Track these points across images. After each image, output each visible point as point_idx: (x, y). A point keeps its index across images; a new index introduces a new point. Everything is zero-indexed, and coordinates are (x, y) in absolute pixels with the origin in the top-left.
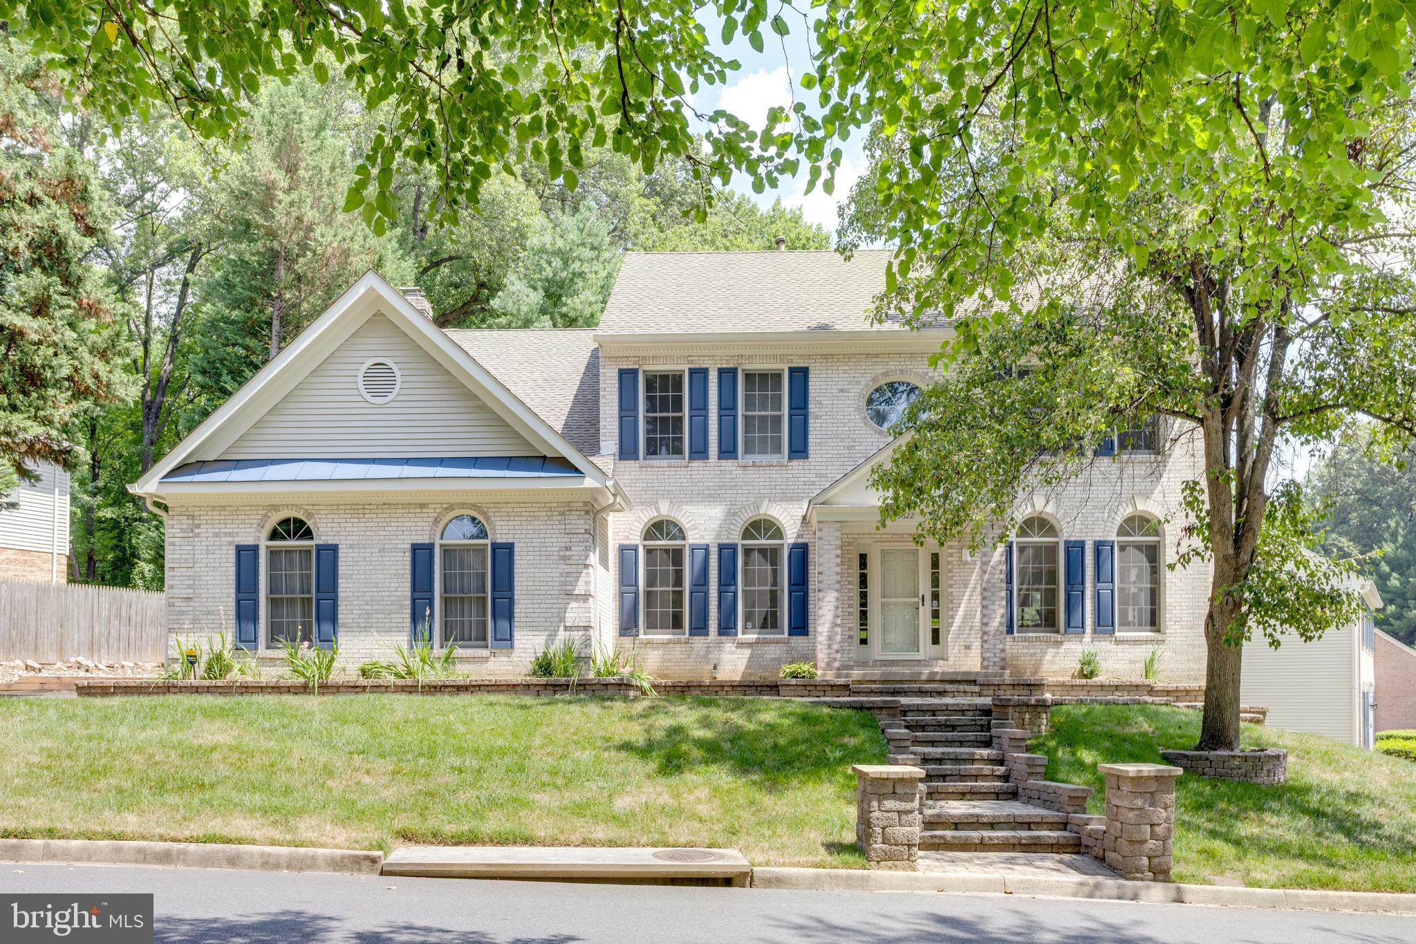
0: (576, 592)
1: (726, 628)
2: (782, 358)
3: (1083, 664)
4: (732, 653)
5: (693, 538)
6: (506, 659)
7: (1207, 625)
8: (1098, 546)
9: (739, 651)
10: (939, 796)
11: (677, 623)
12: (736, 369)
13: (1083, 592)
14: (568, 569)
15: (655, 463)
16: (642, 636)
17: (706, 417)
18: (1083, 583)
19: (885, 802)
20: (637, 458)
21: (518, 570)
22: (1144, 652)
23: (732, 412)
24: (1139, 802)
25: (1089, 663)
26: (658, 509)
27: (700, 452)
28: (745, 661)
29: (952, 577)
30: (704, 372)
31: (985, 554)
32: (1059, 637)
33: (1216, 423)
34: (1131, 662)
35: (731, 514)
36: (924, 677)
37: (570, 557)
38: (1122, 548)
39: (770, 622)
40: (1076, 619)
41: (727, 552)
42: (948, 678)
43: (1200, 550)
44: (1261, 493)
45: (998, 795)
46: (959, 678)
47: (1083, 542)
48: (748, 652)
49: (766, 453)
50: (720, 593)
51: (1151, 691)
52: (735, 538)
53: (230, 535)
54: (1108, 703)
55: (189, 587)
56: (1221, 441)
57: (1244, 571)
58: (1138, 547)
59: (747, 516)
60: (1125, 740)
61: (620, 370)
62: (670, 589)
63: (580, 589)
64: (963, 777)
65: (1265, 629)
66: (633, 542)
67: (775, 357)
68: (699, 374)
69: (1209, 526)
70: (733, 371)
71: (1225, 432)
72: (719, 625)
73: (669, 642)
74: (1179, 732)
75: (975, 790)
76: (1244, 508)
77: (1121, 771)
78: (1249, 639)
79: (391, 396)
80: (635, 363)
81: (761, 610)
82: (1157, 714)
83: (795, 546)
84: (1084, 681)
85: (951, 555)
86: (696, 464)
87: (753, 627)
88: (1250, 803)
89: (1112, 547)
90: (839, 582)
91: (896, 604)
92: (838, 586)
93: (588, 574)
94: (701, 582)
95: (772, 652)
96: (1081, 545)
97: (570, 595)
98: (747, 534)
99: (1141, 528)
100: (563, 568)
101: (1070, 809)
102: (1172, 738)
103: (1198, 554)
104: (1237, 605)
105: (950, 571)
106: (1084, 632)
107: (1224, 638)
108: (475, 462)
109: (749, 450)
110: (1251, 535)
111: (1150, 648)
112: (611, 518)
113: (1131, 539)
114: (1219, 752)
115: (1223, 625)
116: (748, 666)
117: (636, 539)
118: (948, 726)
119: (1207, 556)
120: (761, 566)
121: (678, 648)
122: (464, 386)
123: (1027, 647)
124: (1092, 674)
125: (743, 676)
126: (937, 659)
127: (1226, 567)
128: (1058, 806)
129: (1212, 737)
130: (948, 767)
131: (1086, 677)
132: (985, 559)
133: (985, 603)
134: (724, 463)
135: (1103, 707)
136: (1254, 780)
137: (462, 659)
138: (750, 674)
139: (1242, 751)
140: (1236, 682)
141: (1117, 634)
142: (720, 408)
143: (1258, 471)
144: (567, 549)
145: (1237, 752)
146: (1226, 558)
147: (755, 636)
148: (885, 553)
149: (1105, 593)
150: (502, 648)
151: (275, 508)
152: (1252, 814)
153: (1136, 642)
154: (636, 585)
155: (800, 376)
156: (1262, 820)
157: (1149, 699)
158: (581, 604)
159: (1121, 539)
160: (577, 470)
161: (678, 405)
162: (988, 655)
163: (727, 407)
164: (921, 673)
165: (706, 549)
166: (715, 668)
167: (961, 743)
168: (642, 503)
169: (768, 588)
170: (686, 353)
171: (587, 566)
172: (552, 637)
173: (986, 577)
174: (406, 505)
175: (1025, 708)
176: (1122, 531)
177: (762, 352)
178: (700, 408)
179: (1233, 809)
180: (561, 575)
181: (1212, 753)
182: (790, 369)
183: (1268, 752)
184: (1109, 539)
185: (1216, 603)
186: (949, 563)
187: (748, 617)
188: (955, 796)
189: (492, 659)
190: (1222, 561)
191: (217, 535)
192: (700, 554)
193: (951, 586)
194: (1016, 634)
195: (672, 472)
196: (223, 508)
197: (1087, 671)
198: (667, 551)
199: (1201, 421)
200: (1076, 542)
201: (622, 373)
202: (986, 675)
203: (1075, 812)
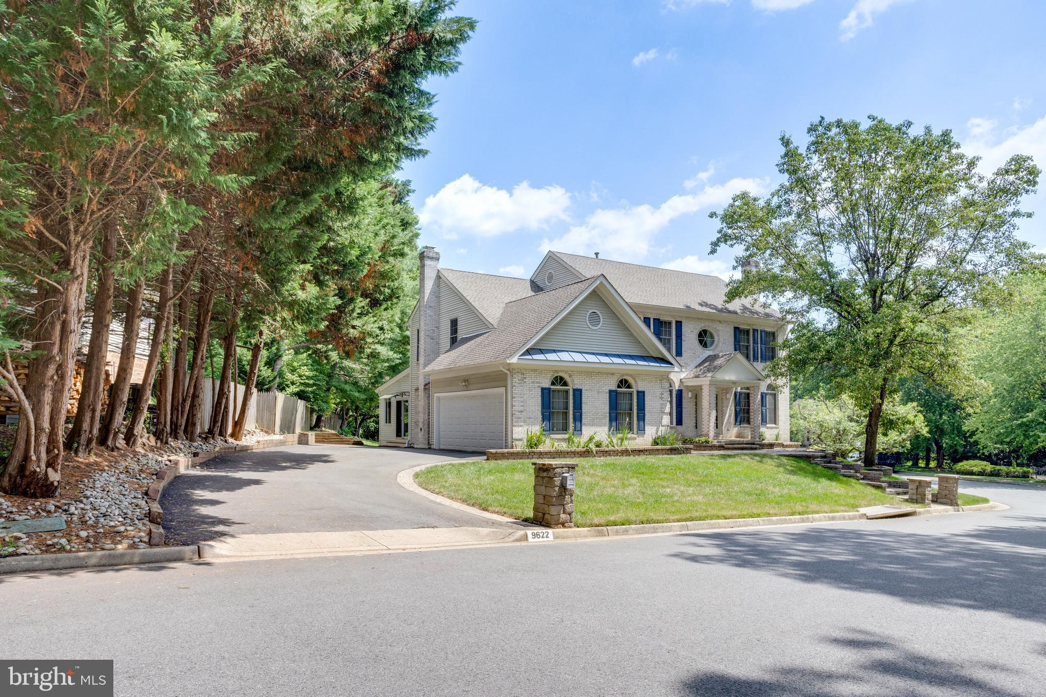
0: (665, 411)
2: (673, 316)
6: (641, 439)
8: (762, 394)
21: (646, 402)
34: (771, 435)
53: (537, 383)
55: (522, 406)
67: (671, 316)
79: (599, 327)
100: (661, 402)
108: (631, 357)
122: (625, 325)
150: (640, 434)
151: (557, 371)
153: (771, 428)
155: (679, 324)
160: (671, 364)
174: (607, 374)
180: (660, 405)
182: (676, 321)
189: (636, 439)
191: (533, 382)
194: (740, 425)
196: (536, 370)
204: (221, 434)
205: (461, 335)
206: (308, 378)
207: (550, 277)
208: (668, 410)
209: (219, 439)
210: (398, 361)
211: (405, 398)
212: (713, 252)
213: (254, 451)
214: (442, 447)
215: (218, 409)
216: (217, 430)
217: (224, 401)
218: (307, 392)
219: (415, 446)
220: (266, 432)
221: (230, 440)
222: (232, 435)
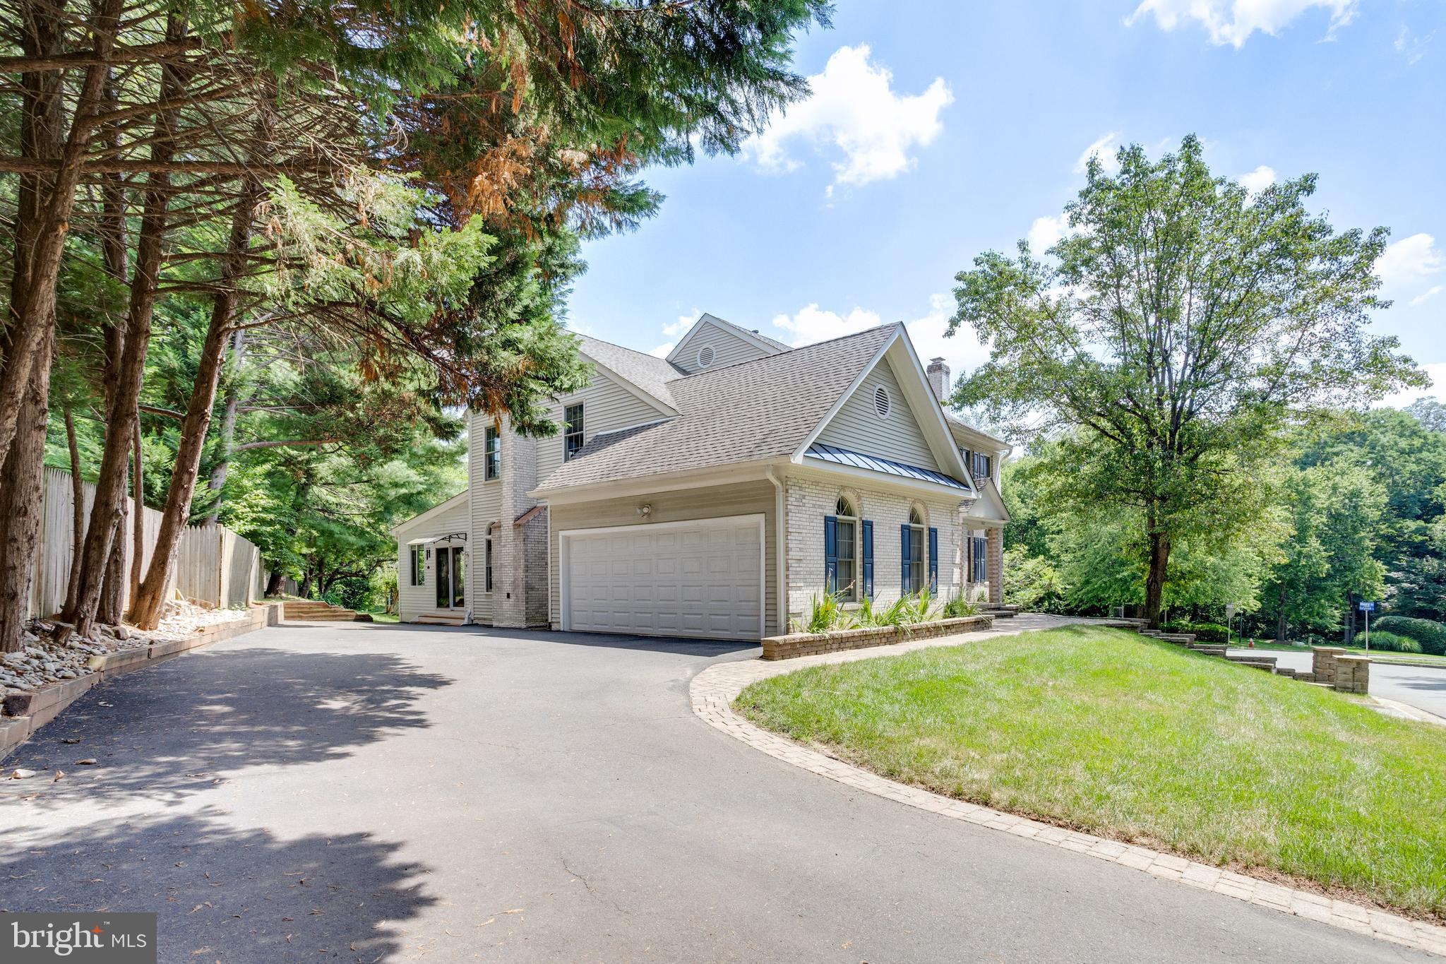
0: (956, 562)
21: (939, 547)
53: (821, 506)
55: (800, 549)
79: (886, 415)
97: (954, 564)
144: (952, 534)
150: (934, 598)
151: (843, 490)
158: (958, 570)
160: (967, 486)
172: (949, 590)
174: (899, 495)
191: (815, 506)
196: (818, 483)
204: (101, 618)
205: (589, 433)
206: (265, 510)
207: (707, 355)
208: (958, 560)
209: (96, 631)
210: (421, 488)
211: (455, 543)
212: (950, 334)
213: (193, 651)
214: (576, 627)
215: (94, 554)
216: (90, 609)
217: (112, 533)
218: (261, 534)
219: (495, 624)
220: (204, 606)
221: (129, 630)
222: (132, 618)
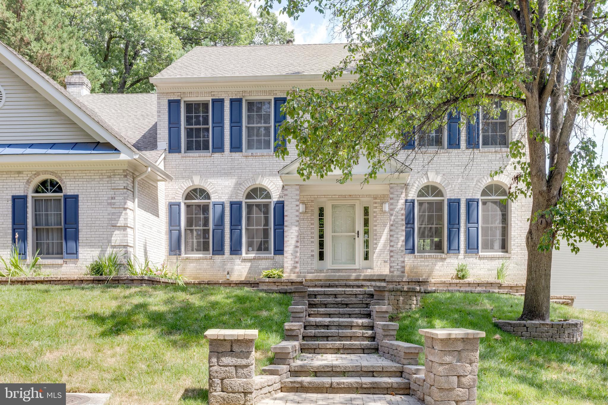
0: (118, 225)
1: (236, 250)
2: (270, 92)
3: (458, 271)
4: (239, 265)
5: (214, 198)
6: (74, 265)
7: (528, 238)
8: (469, 202)
9: (243, 264)
10: (320, 351)
11: (205, 248)
12: (241, 99)
13: (459, 229)
14: (113, 211)
15: (191, 154)
16: (183, 255)
17: (222, 127)
18: (459, 224)
19: (223, 359)
20: (180, 152)
21: (80, 212)
22: (497, 264)
23: (239, 124)
24: (448, 359)
25: (462, 270)
26: (192, 182)
27: (219, 148)
28: (247, 270)
29: (376, 221)
30: (222, 101)
31: (392, 204)
32: (443, 256)
33: (534, 101)
34: (489, 270)
35: (238, 184)
36: (353, 278)
37: (114, 204)
38: (484, 203)
39: (262, 247)
40: (455, 245)
41: (235, 206)
42: (368, 278)
43: (524, 190)
44: (567, 149)
45: (364, 350)
46: (375, 278)
47: (459, 200)
48: (249, 264)
49: (261, 148)
50: (231, 230)
51: (500, 286)
52: (241, 198)
54: (466, 292)
56: (538, 113)
57: (553, 201)
58: (495, 202)
59: (249, 185)
60: (469, 314)
61: (169, 100)
62: (201, 228)
63: (121, 222)
64: (341, 338)
65: (568, 240)
66: (177, 201)
67: (265, 91)
68: (218, 103)
69: (530, 173)
70: (240, 101)
71: (542, 107)
72: (231, 248)
73: (200, 259)
74: (510, 309)
75: (347, 347)
76: (555, 161)
77: (433, 334)
78: (558, 248)
80: (178, 96)
81: (257, 240)
82: (498, 298)
83: (278, 203)
84: (458, 281)
85: (376, 207)
86: (217, 155)
87: (253, 250)
88: (553, 357)
89: (478, 202)
90: (298, 221)
91: (341, 236)
92: (297, 223)
93: (126, 214)
94: (220, 223)
95: (263, 264)
96: (458, 201)
97: (115, 227)
98: (249, 196)
99: (496, 192)
100: (110, 210)
101: (405, 362)
102: (503, 313)
103: (522, 192)
104: (549, 224)
105: (375, 217)
106: (459, 253)
107: (538, 246)
108: (53, 146)
109: (250, 146)
110: (559, 177)
111: (501, 261)
112: (161, 186)
113: (490, 198)
114: (533, 322)
115: (539, 237)
116: (249, 273)
117: (179, 198)
118: (343, 304)
119: (529, 194)
120: (256, 214)
121: (205, 262)
122: (46, 100)
123: (423, 261)
124: (463, 277)
125: (245, 278)
126: (367, 269)
127: (541, 199)
128: (398, 359)
129: (531, 312)
130: (333, 331)
131: (460, 278)
132: (392, 207)
133: (392, 233)
134: (233, 154)
135: (462, 295)
136: (558, 340)
137: (45, 266)
138: (250, 277)
139: (552, 321)
140: (548, 276)
141: (480, 253)
142: (231, 121)
143: (564, 134)
144: (113, 198)
145: (548, 321)
146: (541, 193)
147: (254, 255)
148: (334, 207)
149: (473, 230)
150: (71, 259)
152: (554, 364)
153: (492, 258)
154: (179, 225)
155: (281, 103)
156: (561, 368)
157: (496, 290)
158: (122, 232)
159: (483, 198)
160: (116, 149)
161: (206, 122)
162: (394, 264)
163: (236, 122)
164: (351, 275)
165: (223, 204)
166: (228, 273)
167: (350, 315)
168: (183, 178)
169: (262, 227)
170: (210, 90)
171: (125, 209)
172: (103, 252)
173: (393, 218)
174: (8, 172)
175: (399, 293)
176: (484, 193)
177: (257, 89)
178: (219, 122)
179: (541, 360)
180: (109, 214)
181: (529, 322)
182: (275, 98)
183: (570, 322)
184: (476, 197)
185: (533, 222)
186: (374, 212)
187: (250, 245)
188: (331, 351)
189: (64, 265)
190: (537, 196)
192: (219, 208)
193: (376, 226)
194: (416, 254)
195: (201, 160)
197: (461, 275)
198: (199, 206)
199: (524, 101)
200: (455, 199)
201: (170, 102)
202: (393, 276)
203: (409, 364)
